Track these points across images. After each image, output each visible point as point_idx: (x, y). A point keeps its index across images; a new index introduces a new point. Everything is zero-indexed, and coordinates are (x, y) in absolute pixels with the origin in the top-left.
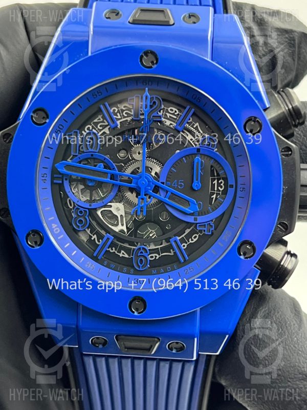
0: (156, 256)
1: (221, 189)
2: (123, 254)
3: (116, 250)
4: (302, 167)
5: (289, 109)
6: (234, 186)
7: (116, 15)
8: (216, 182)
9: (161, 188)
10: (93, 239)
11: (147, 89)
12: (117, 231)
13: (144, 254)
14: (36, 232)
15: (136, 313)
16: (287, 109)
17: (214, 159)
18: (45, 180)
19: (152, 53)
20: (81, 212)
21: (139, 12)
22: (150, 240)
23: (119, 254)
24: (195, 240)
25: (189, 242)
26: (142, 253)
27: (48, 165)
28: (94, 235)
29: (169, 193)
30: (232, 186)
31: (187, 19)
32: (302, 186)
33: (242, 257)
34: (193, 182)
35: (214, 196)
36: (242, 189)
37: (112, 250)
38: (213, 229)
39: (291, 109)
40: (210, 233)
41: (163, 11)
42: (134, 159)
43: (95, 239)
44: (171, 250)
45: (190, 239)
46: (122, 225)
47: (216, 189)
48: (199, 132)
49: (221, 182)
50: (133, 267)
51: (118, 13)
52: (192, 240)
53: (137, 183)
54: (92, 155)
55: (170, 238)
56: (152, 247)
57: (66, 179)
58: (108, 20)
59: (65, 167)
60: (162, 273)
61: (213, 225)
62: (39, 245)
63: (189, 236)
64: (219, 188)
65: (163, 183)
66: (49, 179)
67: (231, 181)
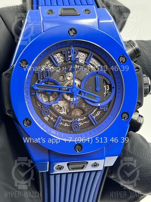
0: (81, 124)
1: (108, 90)
2: (66, 124)
3: (62, 123)
4: (143, 76)
5: (134, 49)
6: (115, 88)
7: (51, 12)
8: (105, 86)
9: (82, 92)
10: (51, 119)
11: (72, 46)
12: (62, 114)
13: (77, 123)
14: (27, 119)
15: (78, 152)
16: (133, 49)
17: (105, 76)
18: (28, 94)
19: (74, 29)
20: (46, 107)
21: (62, 10)
22: (78, 117)
23: (64, 125)
24: (98, 114)
25: (96, 115)
26: (76, 123)
27: (28, 86)
28: (51, 117)
29: (86, 94)
30: (113, 88)
31: (84, 11)
32: (145, 84)
33: (123, 120)
34: (96, 88)
35: (105, 93)
36: (119, 89)
37: (61, 123)
38: (107, 108)
39: (135, 49)
40: (106, 110)
41: (73, 9)
42: (68, 80)
43: (52, 119)
44: (88, 120)
45: (96, 114)
46: (64, 111)
47: (105, 90)
48: (96, 64)
49: (108, 86)
50: (72, 130)
51: (52, 11)
52: (97, 114)
53: (72, 91)
54: (48, 80)
55: (88, 115)
56: (79, 120)
57: (37, 92)
58: (49, 15)
59: (37, 86)
60: (86, 131)
61: (107, 106)
62: (29, 125)
63: (96, 113)
64: (107, 89)
65: (83, 89)
66: (29, 93)
67: (113, 85)
